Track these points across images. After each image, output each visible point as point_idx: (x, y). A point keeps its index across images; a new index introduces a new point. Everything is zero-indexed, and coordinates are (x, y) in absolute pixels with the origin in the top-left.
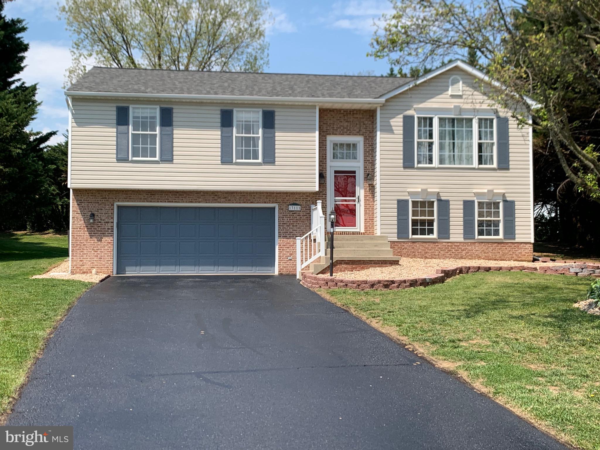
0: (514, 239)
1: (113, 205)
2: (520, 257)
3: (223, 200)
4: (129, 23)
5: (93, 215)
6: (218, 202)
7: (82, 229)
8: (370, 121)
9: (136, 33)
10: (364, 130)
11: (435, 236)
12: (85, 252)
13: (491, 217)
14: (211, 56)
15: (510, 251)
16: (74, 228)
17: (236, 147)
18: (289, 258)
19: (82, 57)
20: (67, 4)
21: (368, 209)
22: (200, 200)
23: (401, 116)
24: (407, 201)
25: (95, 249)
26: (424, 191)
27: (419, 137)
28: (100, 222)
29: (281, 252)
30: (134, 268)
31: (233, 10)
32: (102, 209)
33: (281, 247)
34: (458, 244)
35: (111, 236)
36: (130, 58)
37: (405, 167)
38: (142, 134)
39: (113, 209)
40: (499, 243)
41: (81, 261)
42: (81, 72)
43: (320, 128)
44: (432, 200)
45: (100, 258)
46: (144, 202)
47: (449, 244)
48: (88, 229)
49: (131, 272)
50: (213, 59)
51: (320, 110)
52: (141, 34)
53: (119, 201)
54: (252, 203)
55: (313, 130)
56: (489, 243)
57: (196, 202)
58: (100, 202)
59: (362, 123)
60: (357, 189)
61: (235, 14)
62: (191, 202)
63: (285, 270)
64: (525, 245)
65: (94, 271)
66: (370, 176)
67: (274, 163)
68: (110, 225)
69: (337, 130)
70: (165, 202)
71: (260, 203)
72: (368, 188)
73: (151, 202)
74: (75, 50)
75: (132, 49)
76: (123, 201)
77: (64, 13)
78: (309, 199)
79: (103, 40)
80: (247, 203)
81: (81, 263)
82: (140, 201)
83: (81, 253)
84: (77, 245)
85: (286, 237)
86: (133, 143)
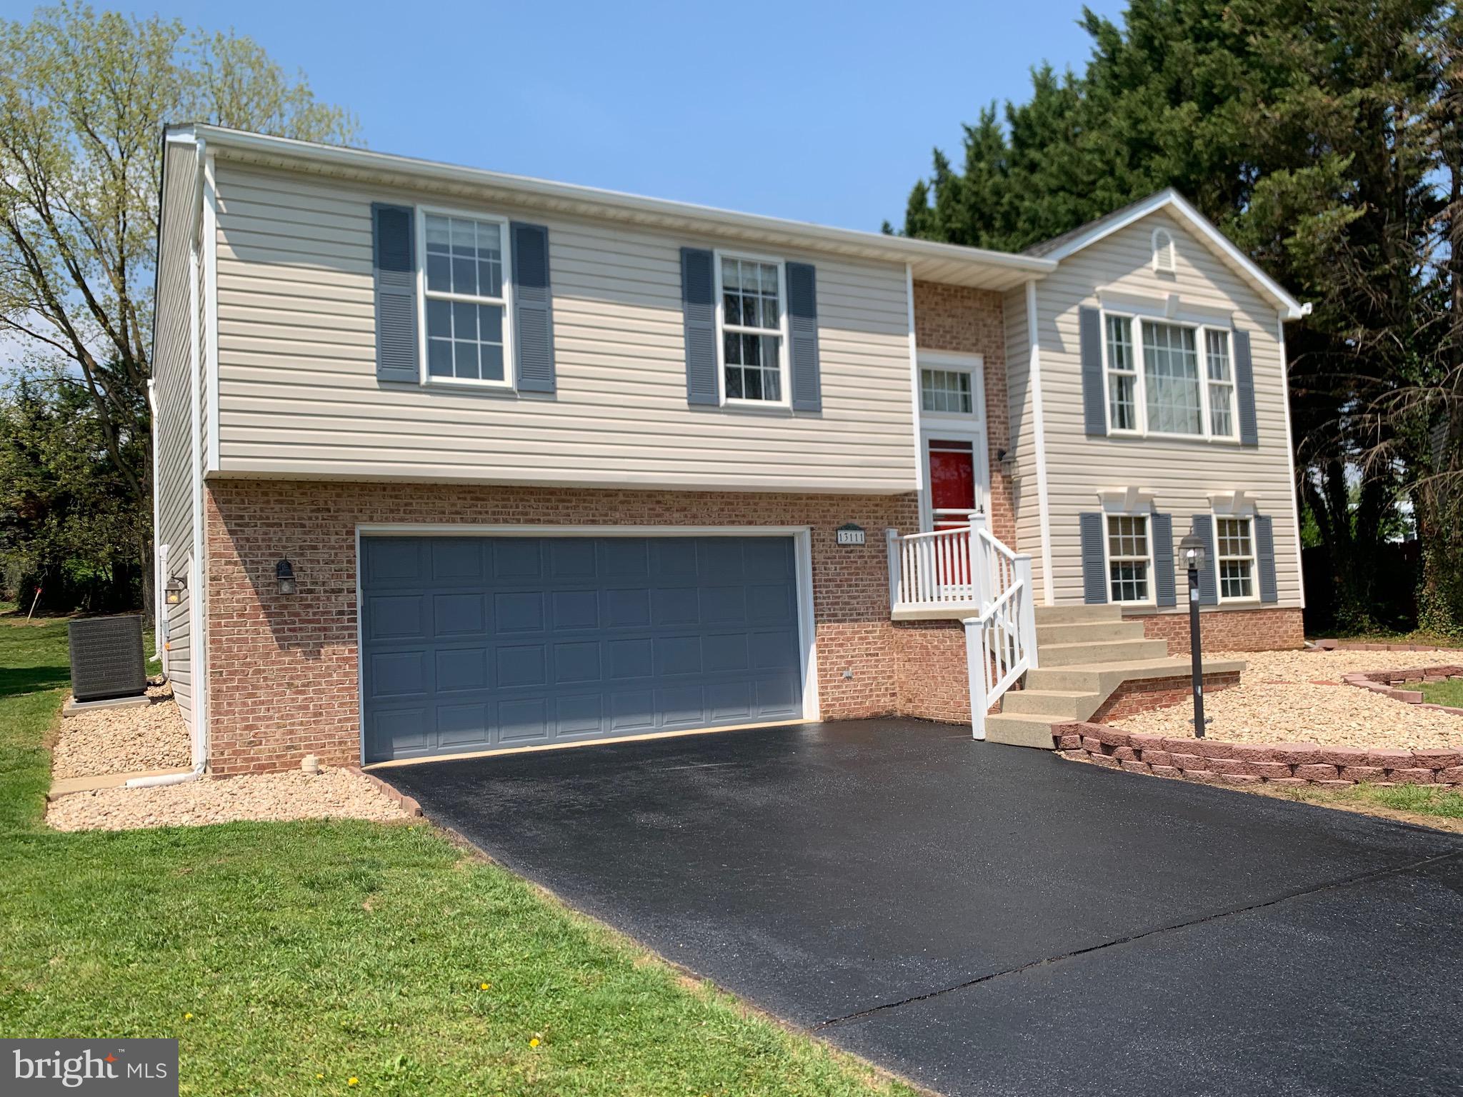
0: (1275, 601)
1: (351, 533)
2: (1285, 641)
3: (676, 515)
5: (285, 570)
6: (666, 523)
7: (251, 617)
8: (996, 318)
10: (985, 341)
12: (262, 695)
13: (1238, 554)
16: (219, 616)
17: (725, 361)
18: (846, 674)
22: (618, 515)
23: (1075, 310)
25: (296, 682)
26: (1133, 493)
27: (1111, 363)
28: (310, 591)
29: (826, 658)
32: (315, 548)
33: (826, 646)
35: (351, 636)
38: (457, 302)
39: (353, 547)
40: (1253, 610)
41: (248, 727)
43: (917, 323)
45: (315, 715)
46: (454, 521)
47: (1177, 619)
48: (268, 615)
49: (411, 751)
53: (371, 519)
54: (750, 523)
55: (905, 331)
56: (1238, 611)
57: (605, 522)
58: (307, 523)
59: (981, 323)
60: (978, 486)
62: (593, 522)
63: (837, 707)
64: (1291, 614)
66: (1003, 457)
67: (820, 411)
68: (344, 598)
69: (931, 335)
70: (518, 521)
71: (771, 523)
72: (1001, 486)
73: (474, 521)
76: (387, 520)
78: (881, 512)
80: (740, 523)
81: (249, 735)
82: (441, 521)
83: (250, 701)
84: (230, 673)
85: (835, 615)
86: (430, 331)
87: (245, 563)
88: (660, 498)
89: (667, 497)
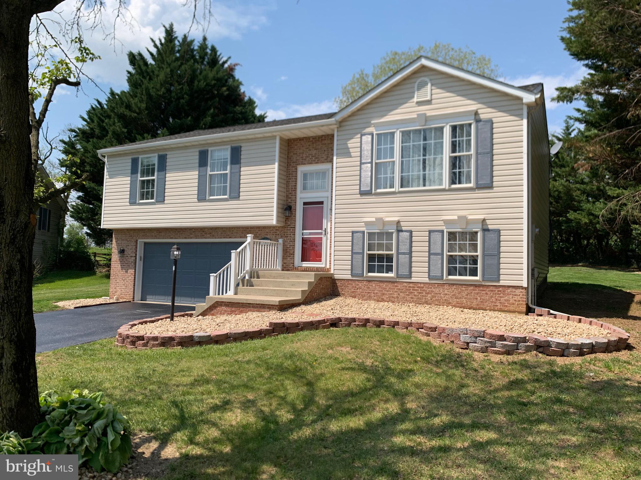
0: (499, 281)
2: (507, 307)
11: (393, 274)
13: (466, 252)
15: (492, 297)
24: (363, 233)
26: (379, 220)
34: (422, 285)
37: (361, 194)
40: (476, 285)
44: (390, 231)
47: (411, 285)
56: (462, 285)
64: (514, 290)
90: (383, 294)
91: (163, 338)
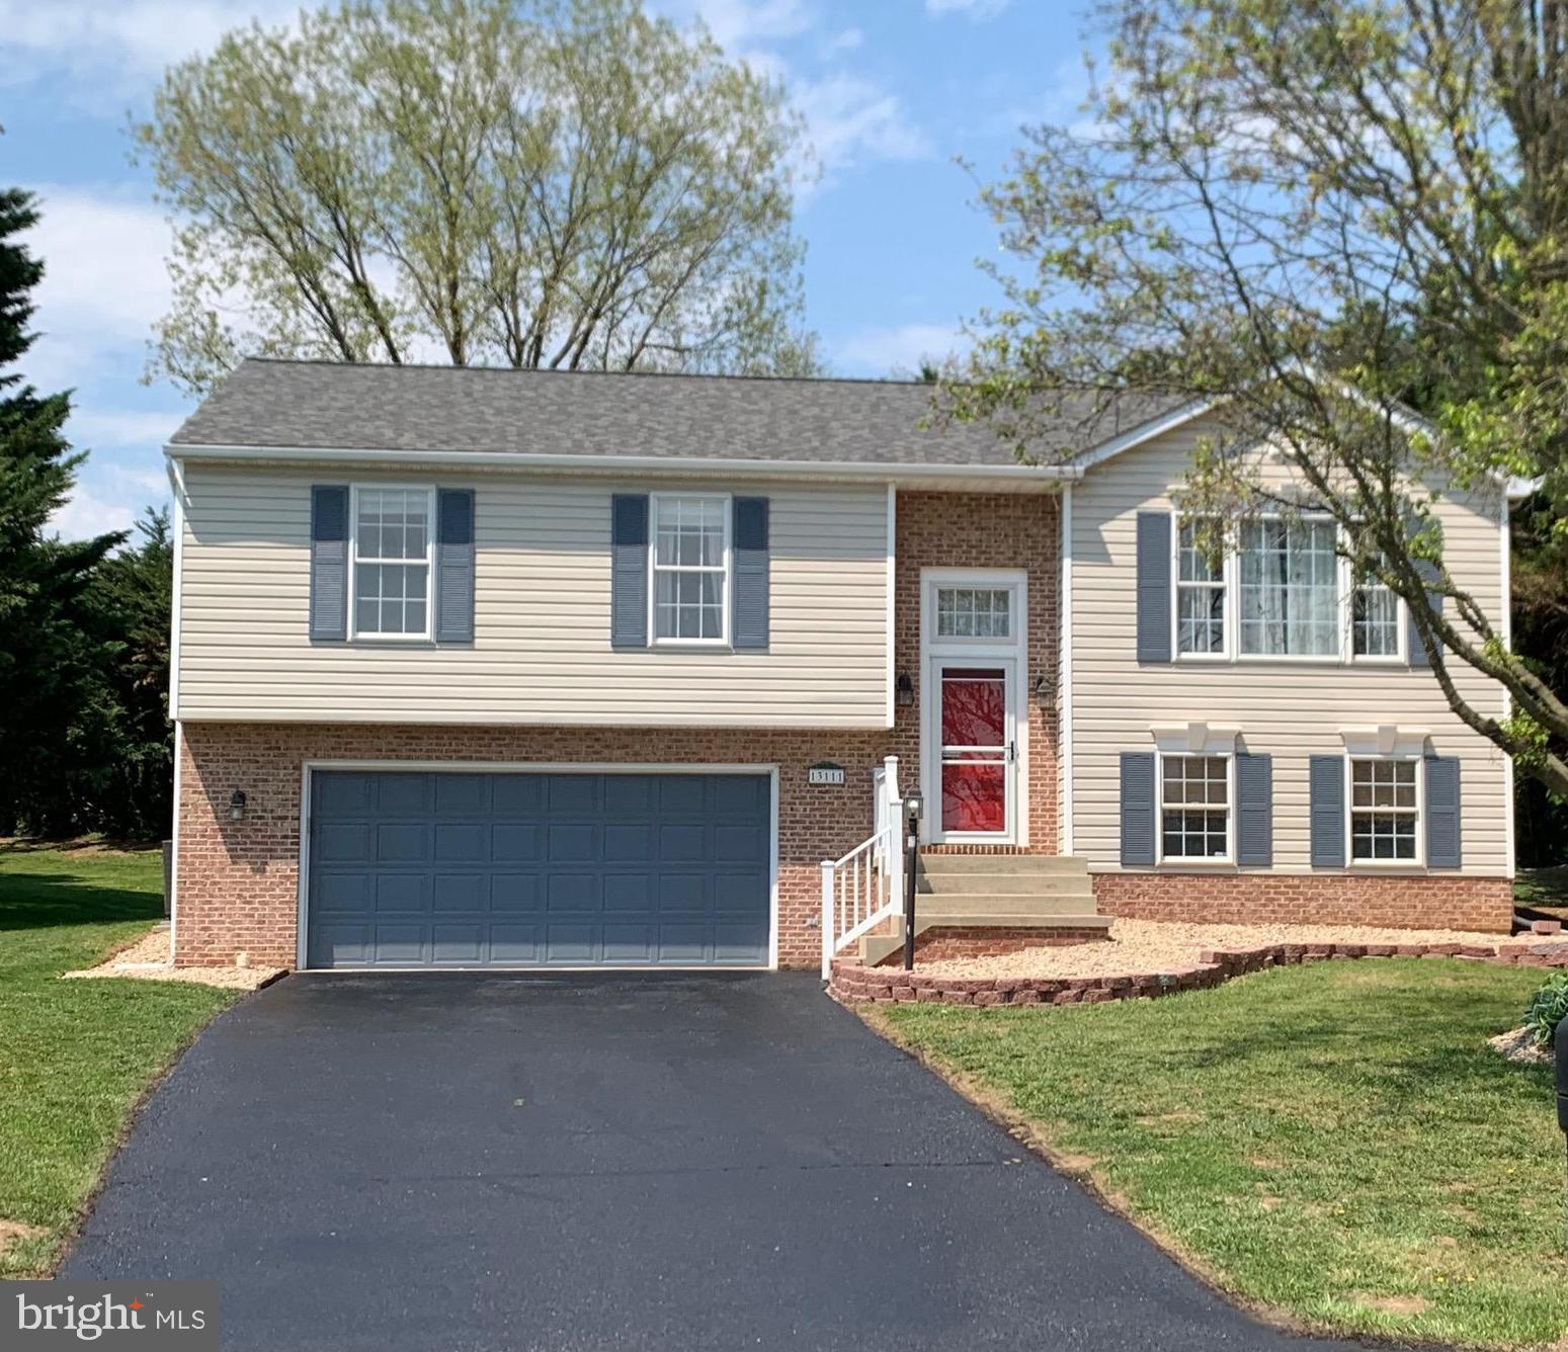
0: (1458, 867)
1: (298, 768)
2: (1475, 920)
3: (617, 752)
4: (356, 174)
5: (240, 798)
6: (605, 760)
7: (210, 837)
8: (1045, 526)
9: (378, 203)
10: (1027, 554)
11: (1229, 857)
12: (217, 903)
13: (1391, 805)
14: (619, 280)
15: (1445, 902)
16: (185, 835)
17: (656, 600)
18: (809, 921)
19: (206, 285)
20: (159, 117)
21: (1039, 779)
22: (552, 753)
23: (1133, 514)
24: (1150, 758)
25: (245, 894)
26: (1198, 728)
27: (1184, 575)
28: (260, 818)
29: (787, 903)
30: (357, 950)
31: (689, 138)
32: (266, 780)
33: (788, 891)
34: (1296, 882)
35: (293, 857)
36: (360, 286)
37: (1143, 660)
38: (385, 566)
39: (299, 781)
40: (1414, 878)
41: (205, 929)
42: (199, 333)
43: (899, 545)
44: (1220, 754)
45: (259, 922)
46: (389, 758)
47: (1271, 882)
48: (224, 837)
49: (349, 962)
50: (626, 288)
51: (899, 495)
52: (396, 208)
53: (315, 756)
54: (701, 761)
55: (880, 556)
56: (1383, 878)
57: (538, 760)
58: (260, 759)
59: (1022, 534)
60: (1009, 720)
61: (697, 149)
62: (526, 759)
63: (796, 956)
64: (1488, 885)
65: (242, 958)
66: (1044, 686)
67: (767, 647)
68: (289, 824)
69: (949, 552)
70: (451, 758)
71: (726, 761)
72: (1040, 720)
73: (408, 758)
74: (182, 262)
75: (364, 257)
76: (329, 757)
77: (150, 146)
78: (868, 750)
79: (274, 230)
80: (689, 761)
81: (205, 936)
82: (377, 757)
83: (206, 907)
84: (192, 883)
85: (801, 859)
86: (359, 592)
87: (207, 793)
88: (599, 735)
89: (609, 735)
90: (1205, 906)
91: (1117, 981)
